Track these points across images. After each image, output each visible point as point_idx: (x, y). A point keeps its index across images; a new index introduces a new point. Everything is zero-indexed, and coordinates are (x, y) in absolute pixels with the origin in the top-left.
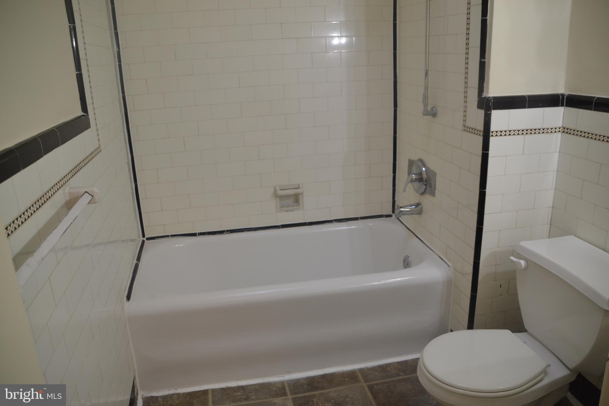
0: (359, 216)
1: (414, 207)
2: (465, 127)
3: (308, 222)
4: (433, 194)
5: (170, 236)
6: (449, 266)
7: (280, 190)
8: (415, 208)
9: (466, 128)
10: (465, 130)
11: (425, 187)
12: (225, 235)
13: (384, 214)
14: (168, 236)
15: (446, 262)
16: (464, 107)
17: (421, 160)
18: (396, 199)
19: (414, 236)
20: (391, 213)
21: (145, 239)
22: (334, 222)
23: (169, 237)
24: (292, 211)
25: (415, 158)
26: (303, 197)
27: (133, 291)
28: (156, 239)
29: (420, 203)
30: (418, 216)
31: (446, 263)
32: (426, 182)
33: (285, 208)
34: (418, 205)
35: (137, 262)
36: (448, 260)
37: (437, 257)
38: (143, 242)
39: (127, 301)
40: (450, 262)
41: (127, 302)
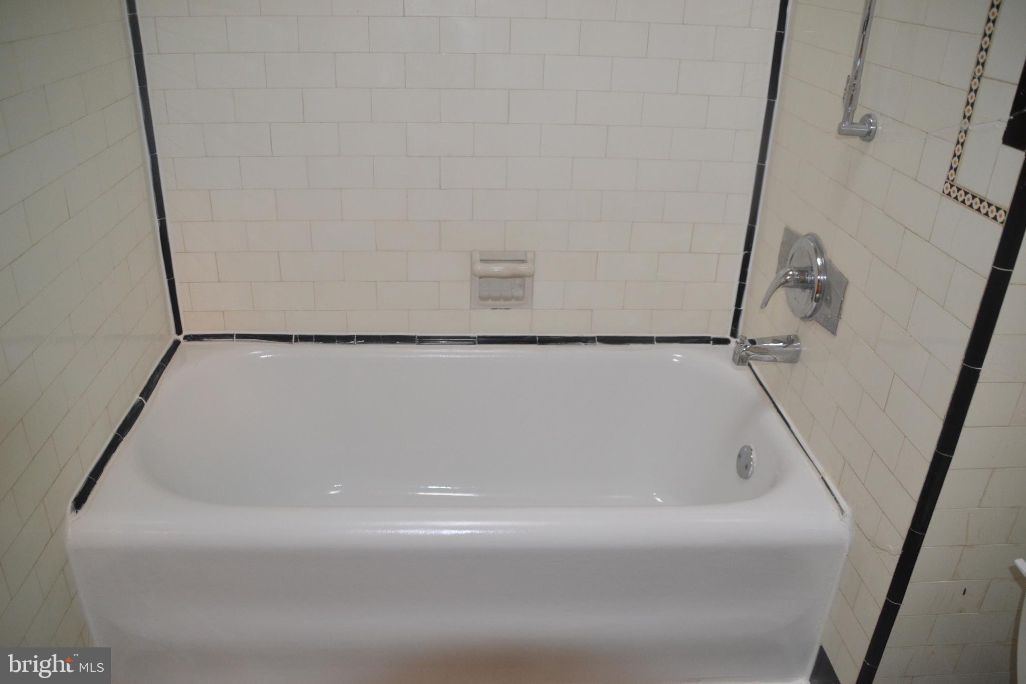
0: (655, 335)
1: (781, 344)
2: (952, 186)
3: (539, 337)
4: (832, 327)
5: (235, 336)
6: (842, 511)
7: (481, 260)
8: (785, 347)
9: (954, 188)
10: (949, 194)
11: (814, 304)
12: (353, 345)
13: (713, 336)
14: (230, 336)
15: (835, 499)
16: (961, 132)
17: (815, 239)
18: (743, 307)
19: (772, 405)
20: (728, 336)
21: (181, 338)
22: (597, 343)
23: (232, 339)
24: (507, 309)
25: (802, 228)
26: (533, 281)
27: (99, 482)
28: (205, 339)
29: (796, 337)
30: (787, 365)
31: (837, 502)
32: (820, 293)
33: (490, 302)
34: (790, 341)
35: (141, 398)
36: (843, 497)
37: (816, 477)
38: (176, 343)
39: (72, 510)
40: (846, 500)
41: (74, 513)
